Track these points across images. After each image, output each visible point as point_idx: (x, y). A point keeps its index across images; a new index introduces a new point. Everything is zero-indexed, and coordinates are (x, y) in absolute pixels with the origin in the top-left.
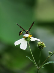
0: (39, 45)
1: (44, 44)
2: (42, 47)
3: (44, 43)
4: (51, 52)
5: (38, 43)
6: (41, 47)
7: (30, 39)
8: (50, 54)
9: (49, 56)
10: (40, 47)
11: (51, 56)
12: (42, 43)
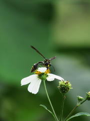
0: (61, 86)
1: (70, 85)
2: (66, 90)
3: (69, 83)
4: (81, 98)
5: (60, 83)
6: (64, 89)
7: (47, 76)
8: (80, 100)
9: (78, 104)
10: (62, 90)
11: (82, 103)
12: (66, 82)
